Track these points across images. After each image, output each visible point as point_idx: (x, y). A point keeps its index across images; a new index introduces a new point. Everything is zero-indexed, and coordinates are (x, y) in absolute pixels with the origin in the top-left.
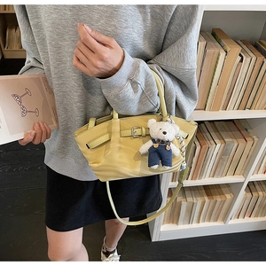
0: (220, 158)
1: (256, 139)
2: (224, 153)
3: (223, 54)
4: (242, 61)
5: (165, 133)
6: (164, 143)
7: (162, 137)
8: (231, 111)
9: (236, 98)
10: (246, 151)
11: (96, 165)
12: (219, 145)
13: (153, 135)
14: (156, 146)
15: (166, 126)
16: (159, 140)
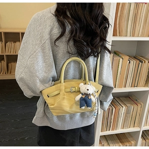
0: (126, 116)
1: (142, 104)
2: (127, 112)
3: (121, 60)
4: (130, 62)
5: (88, 90)
6: (87, 95)
7: (86, 92)
8: (128, 88)
9: (129, 81)
10: (139, 112)
11: (52, 106)
12: (124, 107)
13: (82, 91)
14: (84, 97)
15: (88, 87)
16: (85, 94)
